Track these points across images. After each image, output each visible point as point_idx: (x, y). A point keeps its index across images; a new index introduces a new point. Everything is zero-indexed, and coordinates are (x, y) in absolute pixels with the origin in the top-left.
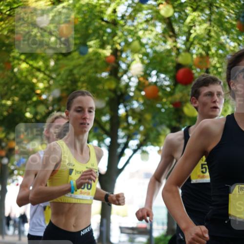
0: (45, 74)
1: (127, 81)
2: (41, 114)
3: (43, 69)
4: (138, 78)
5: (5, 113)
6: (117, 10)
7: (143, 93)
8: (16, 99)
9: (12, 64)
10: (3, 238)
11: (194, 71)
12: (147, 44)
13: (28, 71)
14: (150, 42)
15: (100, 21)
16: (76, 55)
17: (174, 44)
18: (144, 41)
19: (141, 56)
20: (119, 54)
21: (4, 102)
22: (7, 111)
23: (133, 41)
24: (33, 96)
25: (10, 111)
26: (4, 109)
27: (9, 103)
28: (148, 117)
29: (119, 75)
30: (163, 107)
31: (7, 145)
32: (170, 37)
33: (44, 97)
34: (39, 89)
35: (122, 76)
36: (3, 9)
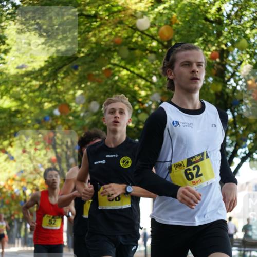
0: (147, 81)
1: (235, 85)
3: (144, 76)
6: (222, 8)
9: (112, 72)
13: (129, 78)
15: (204, 21)
18: (252, 41)
20: (225, 55)
24: (135, 105)
29: (226, 79)
34: (141, 97)
35: (229, 80)
36: (102, 15)
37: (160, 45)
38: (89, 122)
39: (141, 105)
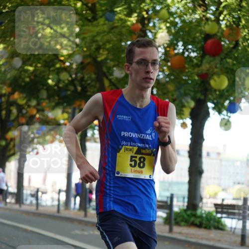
2: (64, 82)
4: (165, 48)
5: (27, 80)
7: (169, 64)
8: (39, 65)
10: (20, 206)
11: (223, 43)
12: (176, 13)
14: (179, 11)
16: (101, 21)
17: (204, 14)
18: (173, 10)
19: (168, 25)
20: (146, 22)
21: (26, 67)
22: (29, 77)
23: (162, 8)
24: (57, 63)
25: (32, 77)
26: (26, 75)
27: (31, 69)
28: (171, 87)
30: (189, 79)
31: (27, 112)
32: (200, 6)
33: (67, 64)
34: (62, 56)
37: (85, 7)
38: (11, 77)
39: (62, 63)
